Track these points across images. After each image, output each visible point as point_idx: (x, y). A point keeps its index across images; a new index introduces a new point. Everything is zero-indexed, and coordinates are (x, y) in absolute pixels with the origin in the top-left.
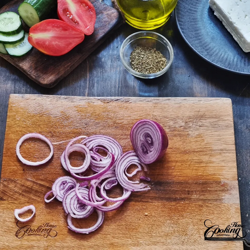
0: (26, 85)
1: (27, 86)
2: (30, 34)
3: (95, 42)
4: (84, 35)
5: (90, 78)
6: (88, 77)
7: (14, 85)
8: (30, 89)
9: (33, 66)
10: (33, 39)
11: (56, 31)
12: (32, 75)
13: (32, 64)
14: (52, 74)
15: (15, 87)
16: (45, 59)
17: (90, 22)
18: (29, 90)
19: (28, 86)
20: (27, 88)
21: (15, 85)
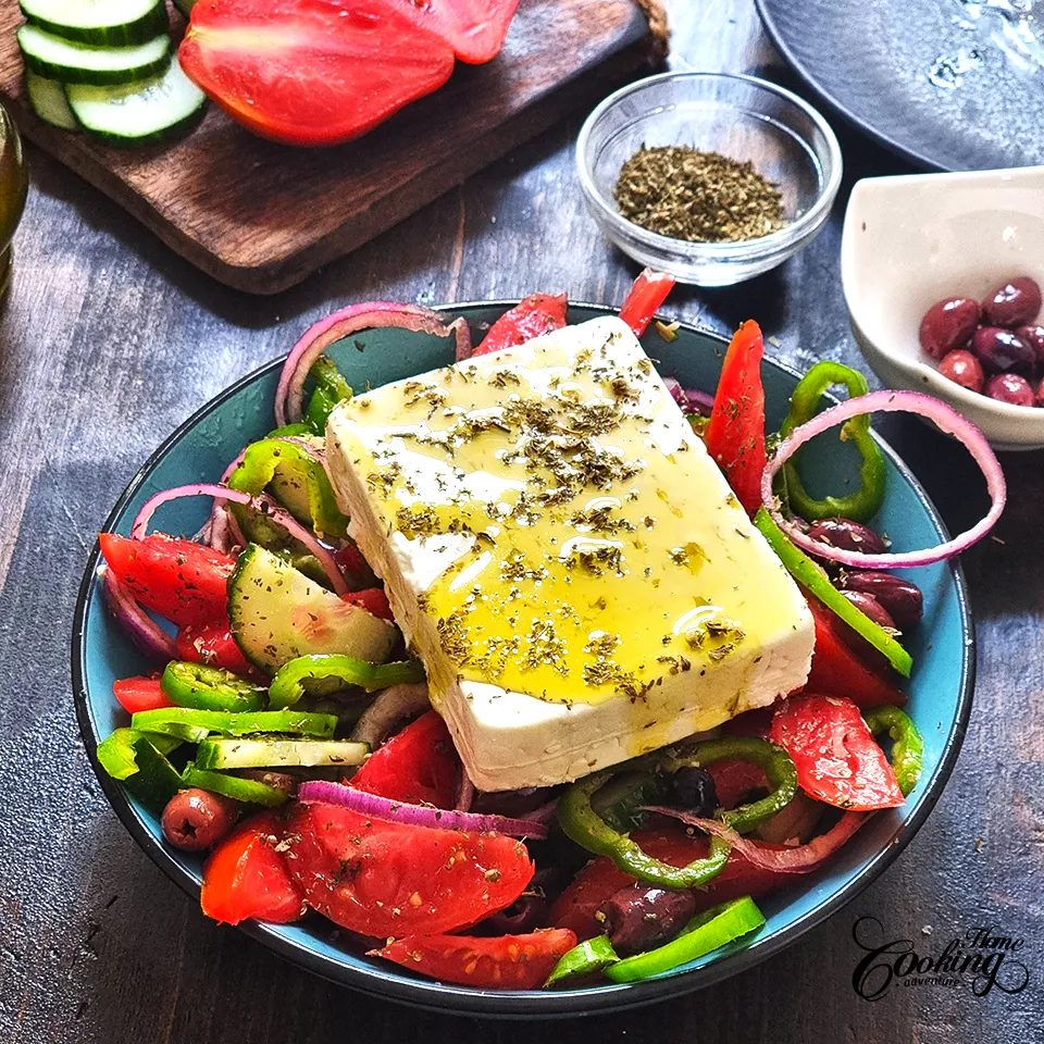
0: (148, 278)
1: (153, 281)
2: (194, 28)
3: (508, 112)
4: (451, 56)
5: (466, 268)
6: (458, 263)
7: (88, 270)
8: (164, 296)
9: (194, 189)
10: (204, 50)
11: (320, 25)
12: (183, 227)
13: (189, 180)
14: (279, 227)
15: (92, 281)
16: (257, 164)
17: (489, 9)
18: (160, 297)
19: (159, 282)
20: (149, 290)
21: (94, 273)
